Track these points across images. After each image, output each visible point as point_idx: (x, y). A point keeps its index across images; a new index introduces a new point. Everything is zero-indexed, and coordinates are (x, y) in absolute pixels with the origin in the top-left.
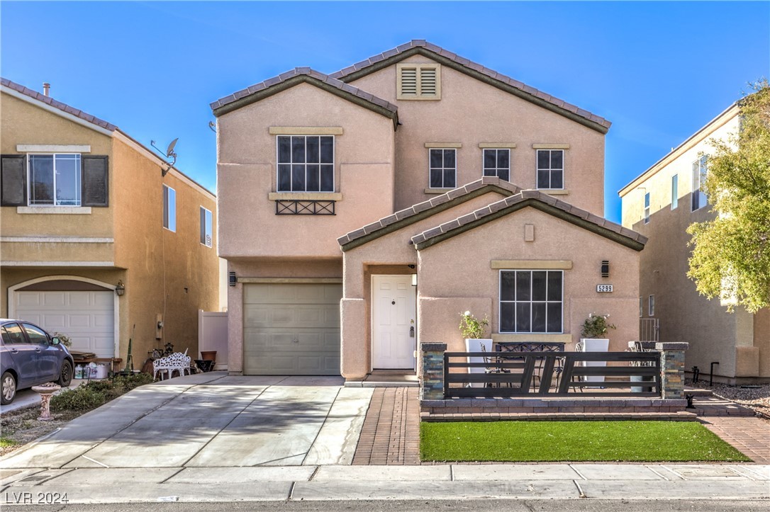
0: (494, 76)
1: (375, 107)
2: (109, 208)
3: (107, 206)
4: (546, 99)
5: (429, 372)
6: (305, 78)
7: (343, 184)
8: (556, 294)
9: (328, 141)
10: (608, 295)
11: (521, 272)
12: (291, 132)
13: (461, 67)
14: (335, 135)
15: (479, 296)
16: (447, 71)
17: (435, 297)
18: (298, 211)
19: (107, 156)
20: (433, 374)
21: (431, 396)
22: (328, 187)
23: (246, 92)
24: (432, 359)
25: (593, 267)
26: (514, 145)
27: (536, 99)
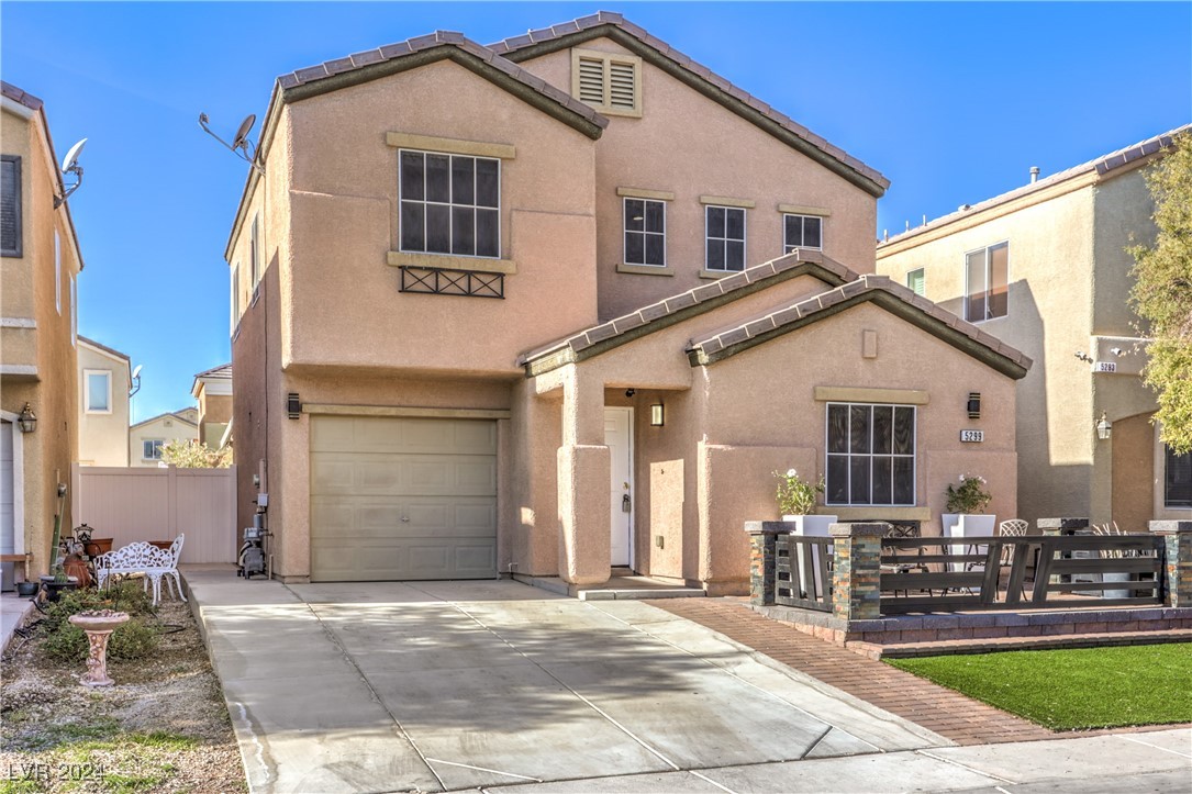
0: (726, 89)
1: (572, 117)
2: (24, 260)
3: (20, 256)
4: (801, 134)
5: (859, 572)
6: (453, 51)
7: (517, 245)
8: (906, 442)
9: (489, 168)
10: (975, 446)
11: (858, 407)
12: (426, 146)
13: (676, 67)
14: (502, 159)
15: (796, 445)
16: (651, 70)
17: (732, 444)
18: (440, 288)
19: (20, 158)
20: (864, 576)
21: (862, 614)
22: (490, 249)
23: (347, 64)
24: (864, 550)
25: (955, 403)
26: (751, 204)
27: (787, 134)
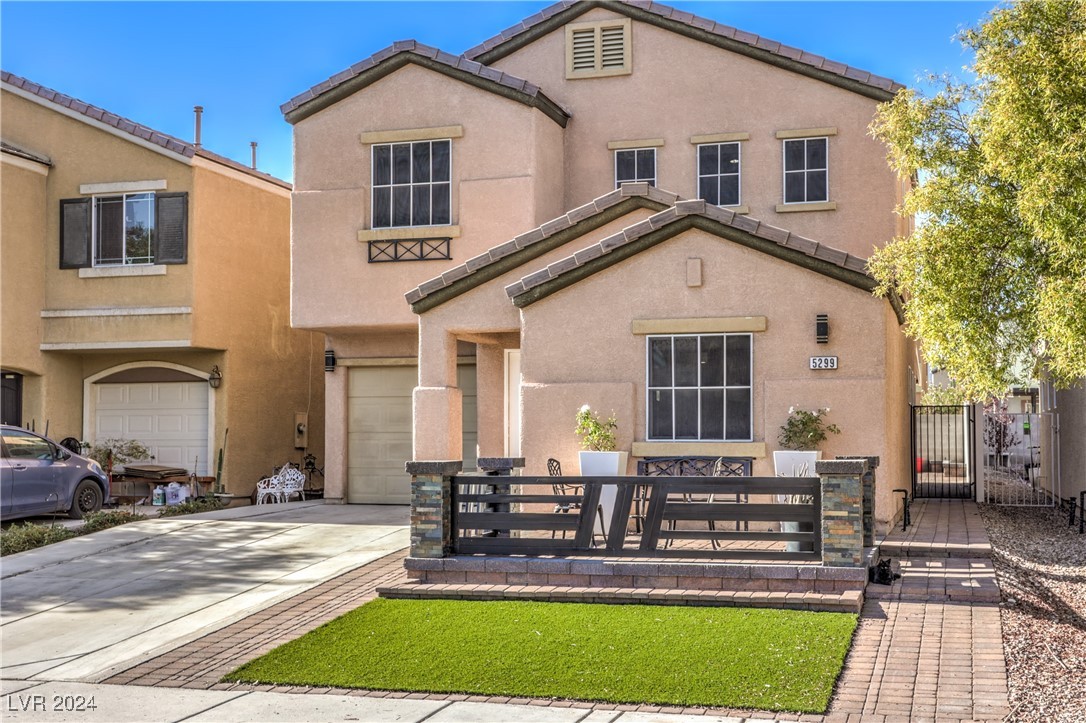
0: (709, 28)
1: (506, 91)
2: (188, 265)
3: (186, 263)
4: (794, 57)
5: (419, 509)
6: (408, 56)
7: (463, 211)
8: (741, 375)
9: (442, 147)
10: (829, 374)
11: (682, 338)
12: (391, 138)
13: (660, 20)
14: (453, 138)
15: (614, 381)
16: (640, 27)
17: (546, 382)
18: (399, 255)
19: (187, 193)
20: (425, 514)
21: (423, 552)
22: (442, 218)
23: (327, 85)
24: (424, 488)
25: (803, 327)
26: (745, 136)
27: (779, 59)
